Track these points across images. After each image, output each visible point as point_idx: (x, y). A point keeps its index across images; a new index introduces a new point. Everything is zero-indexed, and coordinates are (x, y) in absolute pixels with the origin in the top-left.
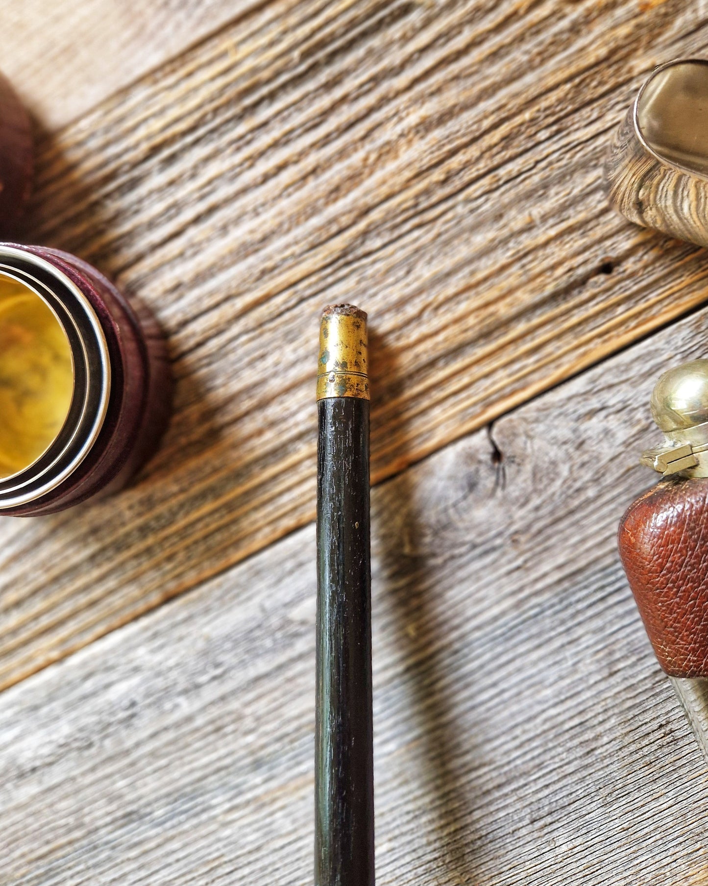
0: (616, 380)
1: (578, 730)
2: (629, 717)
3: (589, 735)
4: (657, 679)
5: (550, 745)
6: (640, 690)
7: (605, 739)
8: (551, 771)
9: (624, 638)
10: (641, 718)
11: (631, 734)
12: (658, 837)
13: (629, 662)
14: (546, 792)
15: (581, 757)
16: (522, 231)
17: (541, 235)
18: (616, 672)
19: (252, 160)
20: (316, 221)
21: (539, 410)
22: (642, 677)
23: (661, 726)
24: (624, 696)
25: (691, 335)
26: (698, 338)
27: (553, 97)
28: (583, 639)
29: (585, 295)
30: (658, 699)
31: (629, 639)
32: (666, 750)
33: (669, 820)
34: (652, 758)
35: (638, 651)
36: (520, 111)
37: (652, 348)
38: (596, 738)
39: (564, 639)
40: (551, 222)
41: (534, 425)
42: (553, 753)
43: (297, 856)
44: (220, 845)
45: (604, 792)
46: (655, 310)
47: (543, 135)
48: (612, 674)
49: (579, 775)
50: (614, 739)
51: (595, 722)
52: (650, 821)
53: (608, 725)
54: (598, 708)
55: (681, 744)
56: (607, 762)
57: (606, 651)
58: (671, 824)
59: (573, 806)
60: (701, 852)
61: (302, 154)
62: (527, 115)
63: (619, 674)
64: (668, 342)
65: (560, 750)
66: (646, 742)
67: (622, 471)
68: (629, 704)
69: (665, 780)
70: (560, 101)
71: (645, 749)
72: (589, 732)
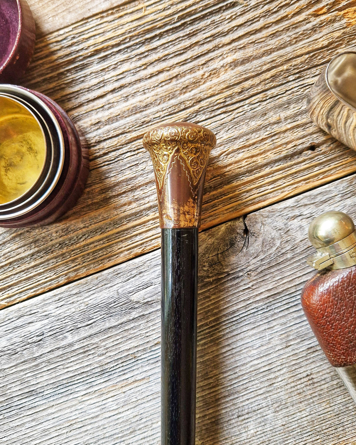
0: (309, 203)
1: (267, 373)
2: (293, 369)
3: (272, 376)
4: (309, 352)
5: (252, 379)
6: (300, 357)
7: (280, 379)
8: (251, 392)
9: (295, 329)
10: (298, 370)
11: (292, 378)
12: (299, 431)
13: (296, 342)
14: (247, 402)
15: (266, 387)
16: (275, 123)
17: (284, 126)
18: (289, 346)
19: (146, 66)
20: (173, 102)
21: (269, 212)
22: (301, 350)
23: (308, 375)
24: (292, 358)
25: (347, 186)
26: (350, 188)
27: (299, 60)
28: (276, 327)
29: (301, 159)
30: (308, 362)
31: (298, 330)
32: (308, 388)
33: (305, 423)
34: (301, 391)
35: (301, 337)
36: (282, 65)
37: (328, 189)
38: (275, 378)
39: (266, 326)
40: (289, 121)
41: (266, 219)
42: (253, 383)
43: (117, 422)
44: (77, 412)
45: (276, 405)
46: (333, 171)
47: (291, 78)
48: (287, 347)
49: (265, 396)
50: (284, 380)
51: (276, 370)
52: (296, 422)
53: (282, 372)
54: (278, 363)
55: (316, 385)
56: (279, 390)
57: (286, 335)
58: (306, 425)
59: (259, 411)
60: (319, 441)
61: (172, 67)
62: (285, 67)
63: (290, 347)
64: (336, 188)
65: (257, 382)
66: (299, 382)
67: (306, 247)
68: (294, 362)
69: (306, 402)
70: (302, 63)
71: (299, 386)
72: (272, 374)
